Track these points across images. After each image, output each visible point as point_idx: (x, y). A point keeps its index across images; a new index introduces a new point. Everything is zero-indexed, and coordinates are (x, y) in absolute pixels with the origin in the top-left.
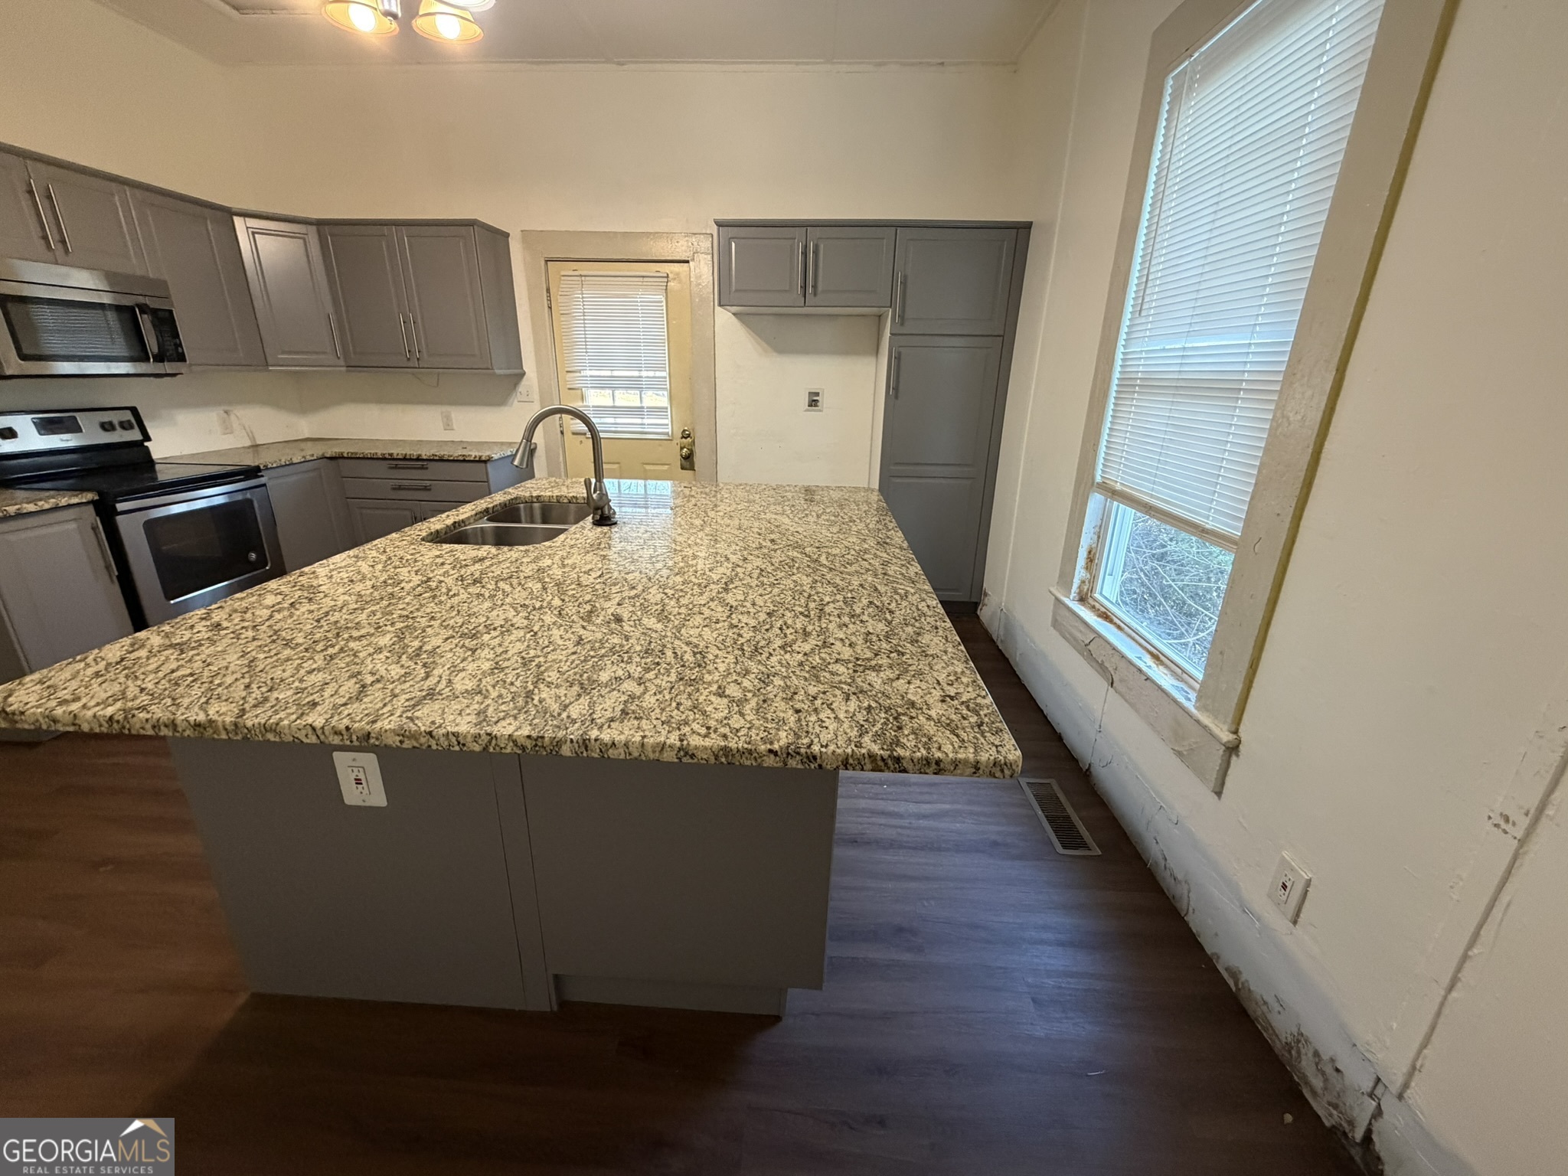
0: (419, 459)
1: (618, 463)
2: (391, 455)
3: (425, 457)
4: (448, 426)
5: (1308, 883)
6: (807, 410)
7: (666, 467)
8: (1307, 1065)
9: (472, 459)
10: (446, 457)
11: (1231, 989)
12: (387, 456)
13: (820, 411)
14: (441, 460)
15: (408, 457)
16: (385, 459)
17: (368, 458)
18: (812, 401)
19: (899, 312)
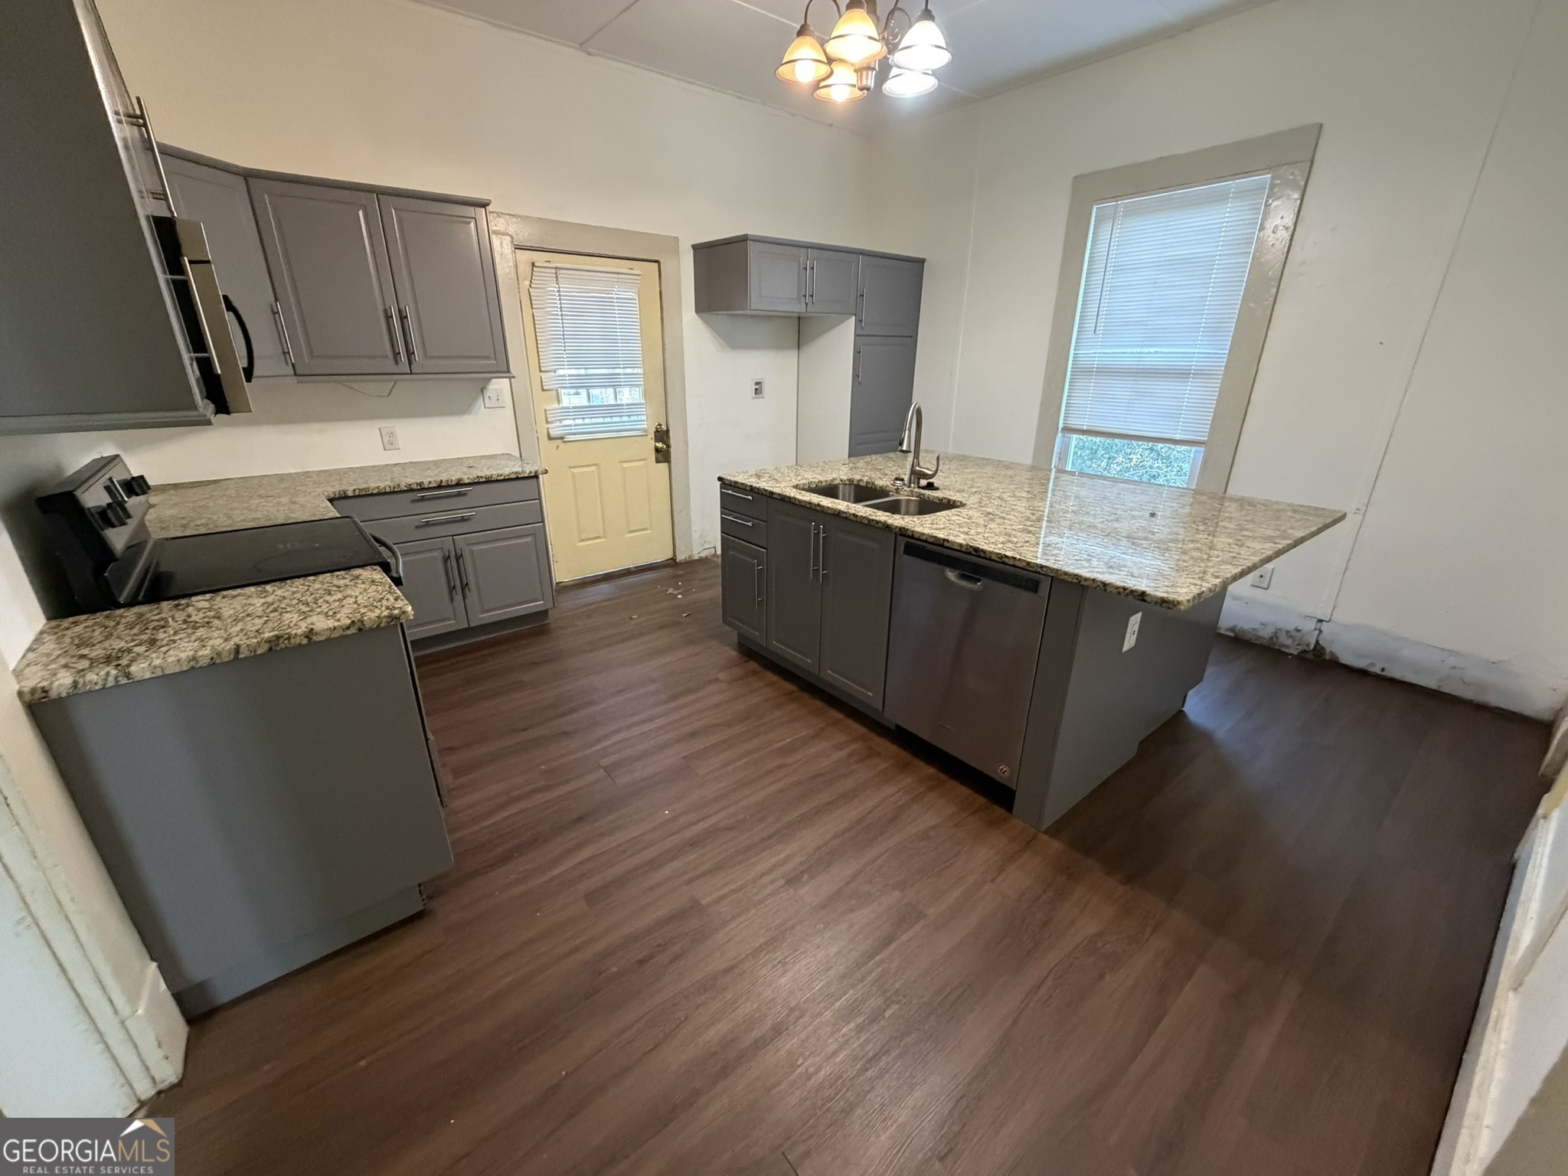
0: (459, 484)
1: (596, 465)
2: (421, 484)
3: (467, 481)
4: (390, 444)
5: (1273, 569)
6: (753, 398)
7: (642, 463)
8: (1284, 639)
9: (526, 475)
10: (495, 477)
11: (1230, 636)
12: (414, 487)
13: (763, 397)
14: (489, 481)
15: (444, 484)
16: (411, 490)
17: (385, 493)
18: (756, 389)
19: (860, 319)
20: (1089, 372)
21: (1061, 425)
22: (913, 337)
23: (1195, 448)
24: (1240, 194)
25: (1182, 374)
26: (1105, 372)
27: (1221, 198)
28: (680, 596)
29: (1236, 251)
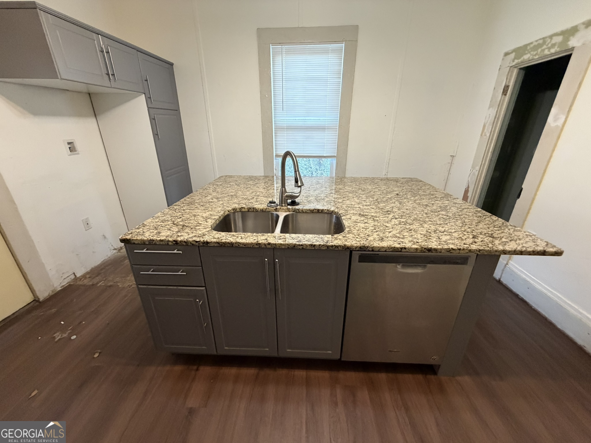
18: (70, 148)
19: (149, 96)
20: (282, 128)
21: (274, 154)
22: (177, 110)
23: (330, 159)
24: (334, 51)
25: (322, 128)
26: (290, 128)
27: (326, 52)
28: (74, 337)
29: (335, 76)
